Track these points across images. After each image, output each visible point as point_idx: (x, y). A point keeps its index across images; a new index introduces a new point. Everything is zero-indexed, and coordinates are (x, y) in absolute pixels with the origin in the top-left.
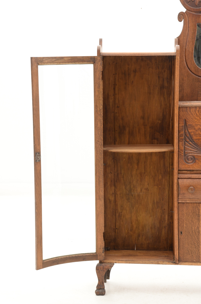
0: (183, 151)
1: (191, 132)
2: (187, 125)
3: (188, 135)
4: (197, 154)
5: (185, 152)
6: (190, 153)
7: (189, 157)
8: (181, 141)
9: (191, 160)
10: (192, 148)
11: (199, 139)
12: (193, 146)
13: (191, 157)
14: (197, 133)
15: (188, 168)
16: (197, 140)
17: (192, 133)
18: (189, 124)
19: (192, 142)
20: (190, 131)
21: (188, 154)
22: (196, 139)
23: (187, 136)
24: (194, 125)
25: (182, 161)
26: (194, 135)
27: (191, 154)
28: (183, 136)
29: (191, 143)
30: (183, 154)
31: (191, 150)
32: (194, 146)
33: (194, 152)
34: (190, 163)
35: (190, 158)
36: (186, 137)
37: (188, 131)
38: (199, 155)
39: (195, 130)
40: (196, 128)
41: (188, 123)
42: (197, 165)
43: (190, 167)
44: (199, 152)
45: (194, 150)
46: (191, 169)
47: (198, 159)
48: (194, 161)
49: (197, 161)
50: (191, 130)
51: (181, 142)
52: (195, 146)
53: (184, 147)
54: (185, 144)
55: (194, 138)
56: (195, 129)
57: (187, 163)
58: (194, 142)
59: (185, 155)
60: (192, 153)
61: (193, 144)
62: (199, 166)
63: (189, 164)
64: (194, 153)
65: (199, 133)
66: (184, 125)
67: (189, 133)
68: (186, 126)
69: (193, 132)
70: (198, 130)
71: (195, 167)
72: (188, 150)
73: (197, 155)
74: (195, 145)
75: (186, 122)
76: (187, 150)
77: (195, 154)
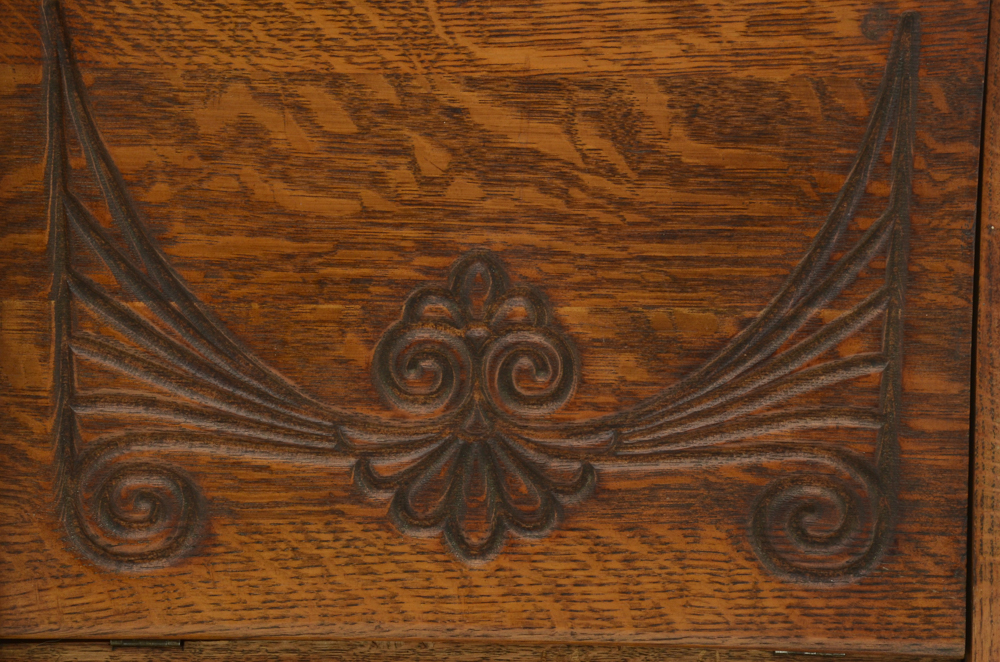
0: (42, 412)
1: (146, 176)
2: (88, 77)
3: (106, 215)
4: (222, 451)
5: (68, 422)
6: (132, 439)
7: (133, 482)
8: (20, 279)
9: (151, 520)
10: (162, 374)
11: (243, 268)
12: (170, 346)
13: (156, 482)
14: (221, 184)
15: (123, 615)
16: (227, 279)
17: (160, 191)
18: (109, 61)
19: (158, 299)
20: (126, 157)
21: (112, 444)
22: (212, 267)
23: (92, 227)
24: (177, 80)
25: (36, 530)
26: (179, 211)
27: (144, 451)
28: (32, 222)
29: (139, 307)
30: (43, 442)
31: (150, 403)
32: (183, 354)
33: (190, 424)
34: (143, 557)
35: (143, 495)
36: (78, 228)
37: (104, 157)
38: (248, 457)
39: (187, 151)
40: (209, 118)
41: (92, 53)
42: (226, 583)
43: (138, 613)
44: (249, 424)
45: (184, 397)
46: (159, 628)
47: (234, 512)
48: (186, 530)
49: (228, 535)
50: (134, 142)
51: (24, 292)
52: (201, 350)
53: (65, 361)
54: (69, 319)
55: (190, 244)
56: (187, 131)
57: (106, 554)
58: (185, 297)
59: (73, 459)
60: (161, 437)
61: (177, 318)
62: (255, 601)
63: (124, 570)
64: (190, 437)
65: (245, 192)
66: (37, 75)
67: (117, 180)
68: (77, 84)
69: (173, 172)
70: (235, 143)
71: (208, 612)
72: (118, 400)
73: (222, 463)
74: (198, 335)
75: (68, 44)
76: (93, 401)
77: (202, 450)
